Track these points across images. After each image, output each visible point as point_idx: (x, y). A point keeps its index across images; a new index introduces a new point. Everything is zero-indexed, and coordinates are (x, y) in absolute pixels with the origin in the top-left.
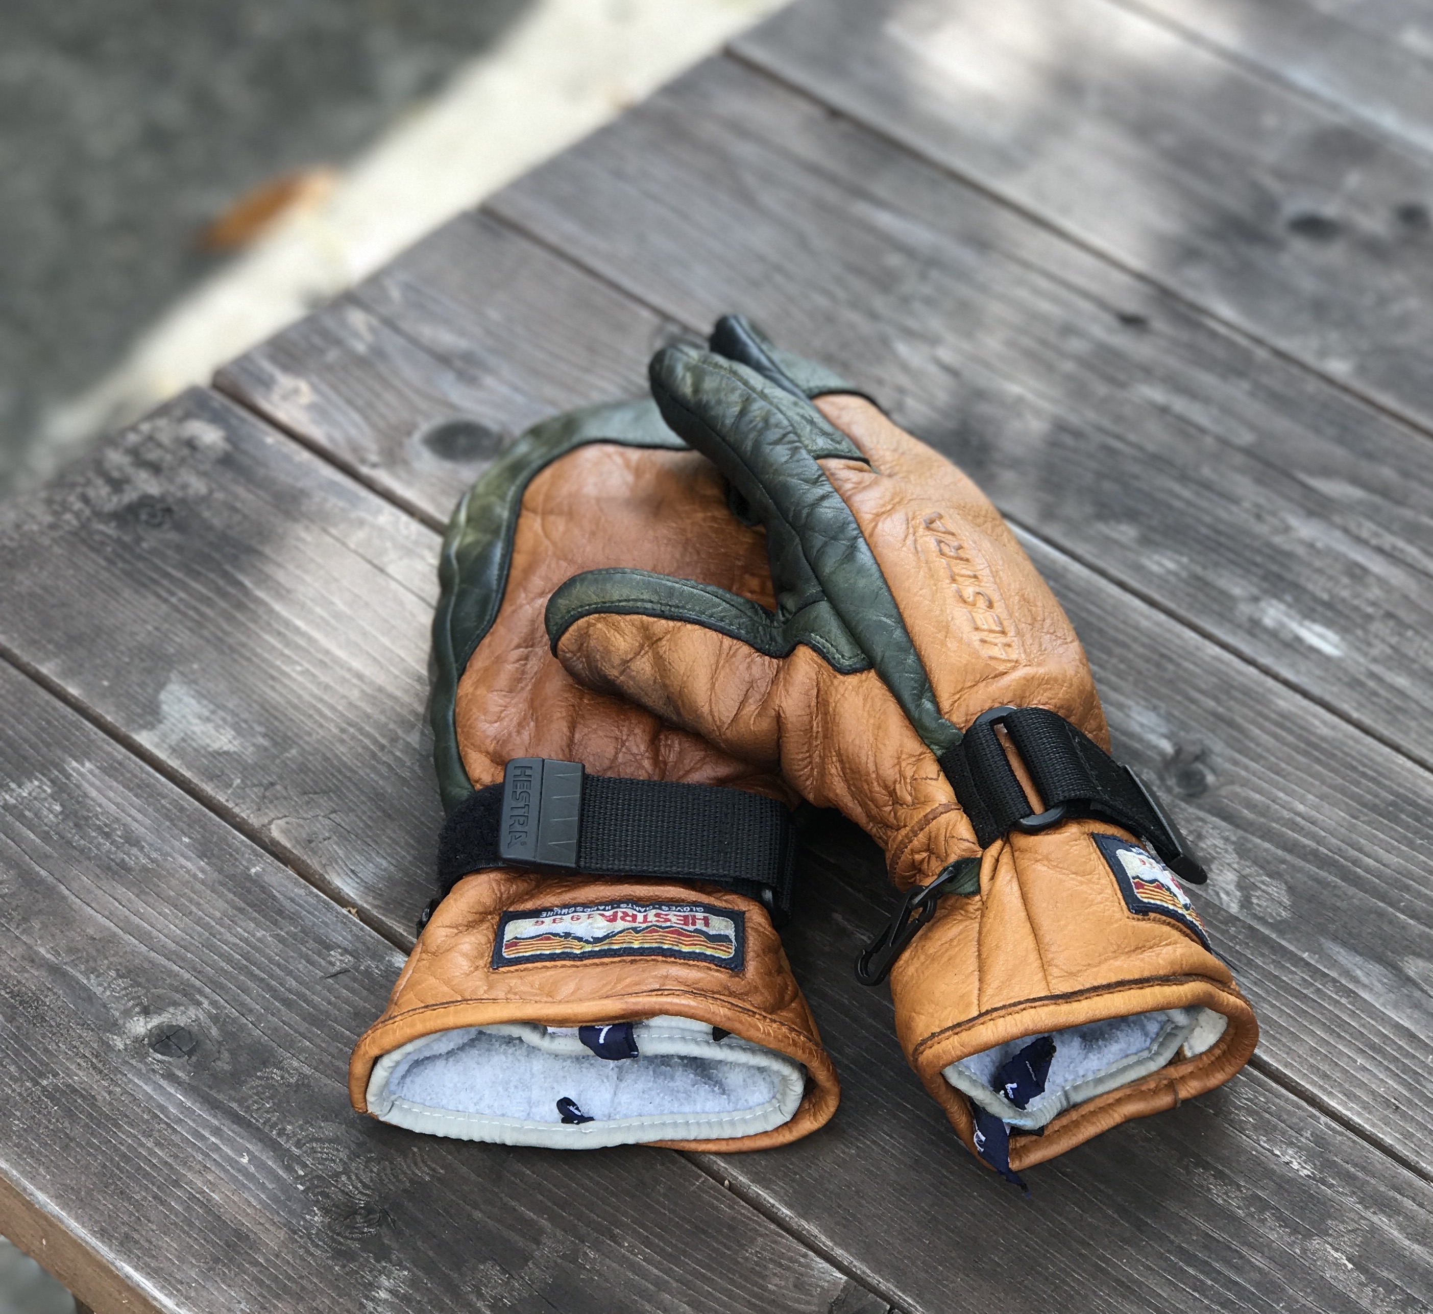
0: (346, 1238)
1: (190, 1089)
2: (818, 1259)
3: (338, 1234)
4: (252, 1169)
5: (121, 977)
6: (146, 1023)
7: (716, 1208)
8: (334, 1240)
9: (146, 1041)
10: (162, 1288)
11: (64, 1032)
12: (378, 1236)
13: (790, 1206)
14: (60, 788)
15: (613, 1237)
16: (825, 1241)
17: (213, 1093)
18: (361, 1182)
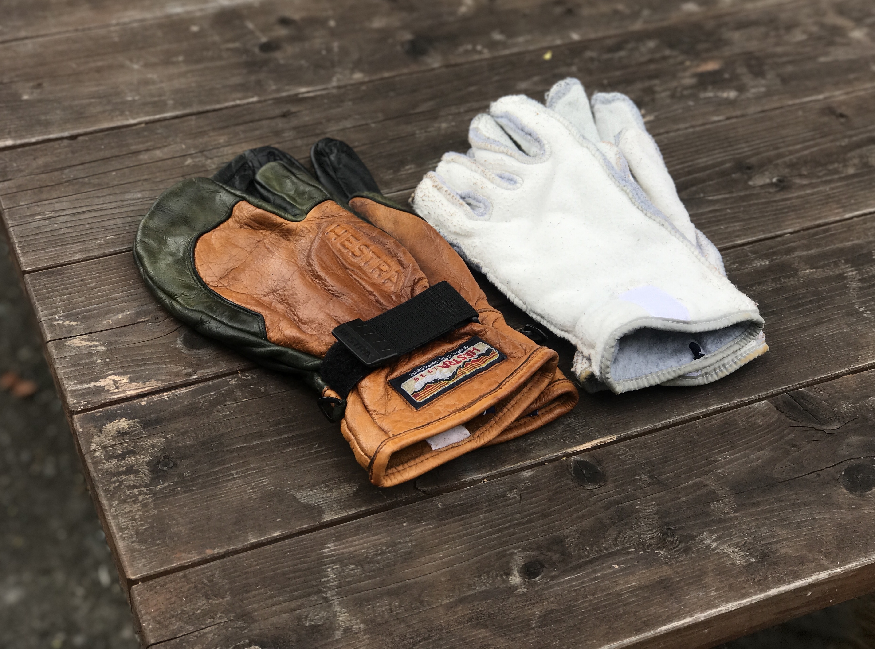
0: (677, 547)
1: (565, 573)
2: (753, 405)
3: (674, 548)
4: (623, 566)
5: (480, 576)
6: (515, 576)
7: (713, 425)
8: (677, 551)
9: (526, 580)
10: (680, 619)
11: (504, 609)
12: (681, 536)
13: (724, 402)
14: (340, 561)
15: (715, 461)
16: (746, 399)
17: (570, 565)
18: (648, 531)
